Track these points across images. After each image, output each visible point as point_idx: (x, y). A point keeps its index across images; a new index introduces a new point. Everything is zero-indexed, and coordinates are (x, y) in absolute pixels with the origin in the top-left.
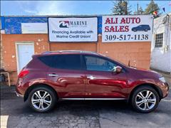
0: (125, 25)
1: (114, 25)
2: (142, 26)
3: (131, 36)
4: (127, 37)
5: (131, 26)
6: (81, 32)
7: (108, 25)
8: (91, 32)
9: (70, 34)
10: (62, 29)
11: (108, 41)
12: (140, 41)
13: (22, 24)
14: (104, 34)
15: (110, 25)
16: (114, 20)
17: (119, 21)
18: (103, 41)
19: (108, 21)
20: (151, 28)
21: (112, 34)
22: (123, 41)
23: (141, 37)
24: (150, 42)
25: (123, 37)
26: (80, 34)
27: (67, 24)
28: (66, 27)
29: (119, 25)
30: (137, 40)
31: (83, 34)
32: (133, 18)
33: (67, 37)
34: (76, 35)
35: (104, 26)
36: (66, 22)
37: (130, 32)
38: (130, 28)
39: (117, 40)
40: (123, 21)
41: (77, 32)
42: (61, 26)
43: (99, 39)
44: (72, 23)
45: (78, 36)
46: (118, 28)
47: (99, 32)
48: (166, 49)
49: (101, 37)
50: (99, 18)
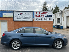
0: (43, 15)
1: (39, 15)
2: (49, 15)
3: (45, 19)
4: (44, 19)
5: (45, 15)
6: (26, 17)
7: (36, 15)
8: (30, 17)
10: (19, 16)
11: (37, 21)
12: (48, 21)
13: (3, 14)
14: (35, 18)
15: (37, 15)
16: (39, 13)
17: (41, 13)
19: (36, 13)
20: (52, 16)
21: (38, 18)
22: (42, 21)
23: (49, 19)
25: (42, 19)
26: (26, 18)
27: (21, 14)
28: (20, 15)
29: (40, 15)
30: (47, 21)
31: (27, 18)
33: (21, 19)
35: (35, 15)
36: (20, 13)
37: (45, 17)
38: (45, 16)
39: (40, 20)
42: (19, 15)
43: (33, 20)
44: (23, 14)
45: (25, 19)
47: (33, 17)
48: (61, 24)
49: (34, 19)
50: (33, 12)
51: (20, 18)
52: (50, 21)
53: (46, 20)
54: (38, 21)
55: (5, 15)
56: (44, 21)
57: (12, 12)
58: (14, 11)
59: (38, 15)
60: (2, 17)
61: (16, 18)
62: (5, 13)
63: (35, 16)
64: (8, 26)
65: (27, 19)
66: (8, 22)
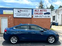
2: (47, 13)
6: (25, 14)
8: (29, 14)
9: (21, 15)
18: (34, 17)
19: (35, 11)
21: (37, 15)
23: (47, 17)
25: (41, 16)
28: (20, 12)
29: (39, 12)
30: (46, 18)
31: (26, 15)
36: (20, 10)
37: (43, 15)
39: (38, 17)
40: (41, 11)
42: (18, 12)
43: (32, 17)
44: (22, 11)
45: (24, 16)
47: (32, 14)
51: (20, 15)
52: (48, 18)
53: (44, 18)
54: (37, 18)
55: (5, 12)
56: (42, 18)
57: (12, 9)
59: (37, 12)
60: (3, 14)
61: (16, 15)
62: (6, 10)
63: (34, 14)
64: (8, 23)
66: (8, 18)
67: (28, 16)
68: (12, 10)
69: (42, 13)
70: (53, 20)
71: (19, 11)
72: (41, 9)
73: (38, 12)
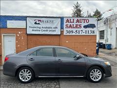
0: (79, 24)
1: (72, 24)
2: (91, 24)
3: (83, 31)
4: (80, 32)
5: (83, 24)
6: (49, 28)
7: (67, 23)
8: (56, 28)
10: (36, 25)
11: (68, 34)
12: (89, 34)
14: (65, 30)
15: (69, 24)
16: (72, 20)
17: (75, 21)
18: (65, 34)
20: (96, 26)
21: (70, 29)
22: (78, 34)
24: (96, 35)
25: (78, 32)
28: (39, 24)
29: (75, 24)
30: (87, 34)
31: (51, 29)
32: (84, 20)
33: (39, 31)
34: (46, 29)
35: (65, 24)
36: (39, 21)
37: (83, 28)
38: (82, 26)
40: (78, 21)
41: (46, 28)
44: (43, 22)
45: (47, 31)
46: (75, 26)
47: (62, 28)
48: (107, 40)
49: (63, 31)
50: (62, 18)
51: (38, 29)
53: (84, 34)
54: (70, 34)
56: (80, 34)
57: (24, 18)
58: (27, 17)
60: (7, 28)
61: (32, 29)
62: (12, 20)
63: (65, 26)
65: (50, 31)
67: (54, 31)
68: (24, 20)
69: (80, 26)
70: (100, 39)
71: (37, 22)
72: (77, 18)
73: (73, 24)
